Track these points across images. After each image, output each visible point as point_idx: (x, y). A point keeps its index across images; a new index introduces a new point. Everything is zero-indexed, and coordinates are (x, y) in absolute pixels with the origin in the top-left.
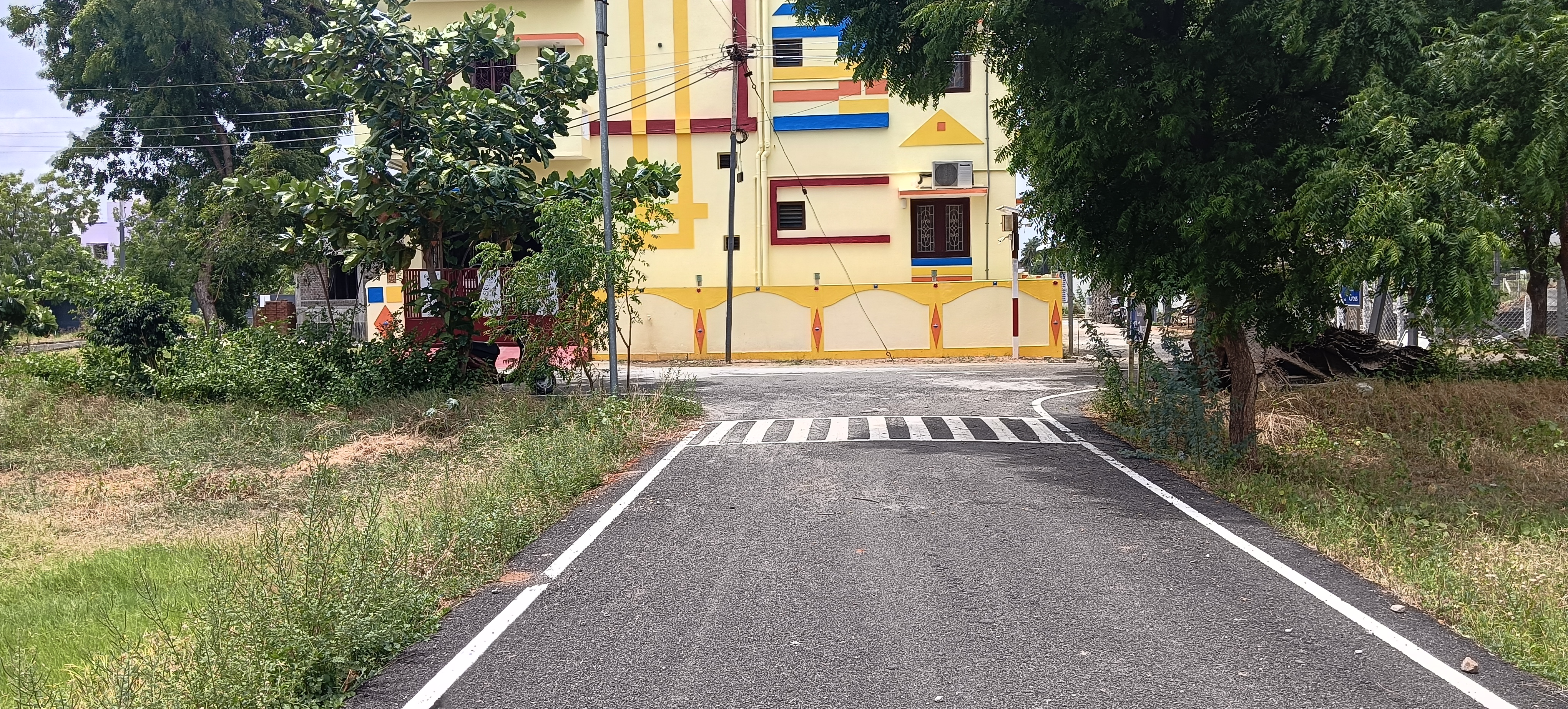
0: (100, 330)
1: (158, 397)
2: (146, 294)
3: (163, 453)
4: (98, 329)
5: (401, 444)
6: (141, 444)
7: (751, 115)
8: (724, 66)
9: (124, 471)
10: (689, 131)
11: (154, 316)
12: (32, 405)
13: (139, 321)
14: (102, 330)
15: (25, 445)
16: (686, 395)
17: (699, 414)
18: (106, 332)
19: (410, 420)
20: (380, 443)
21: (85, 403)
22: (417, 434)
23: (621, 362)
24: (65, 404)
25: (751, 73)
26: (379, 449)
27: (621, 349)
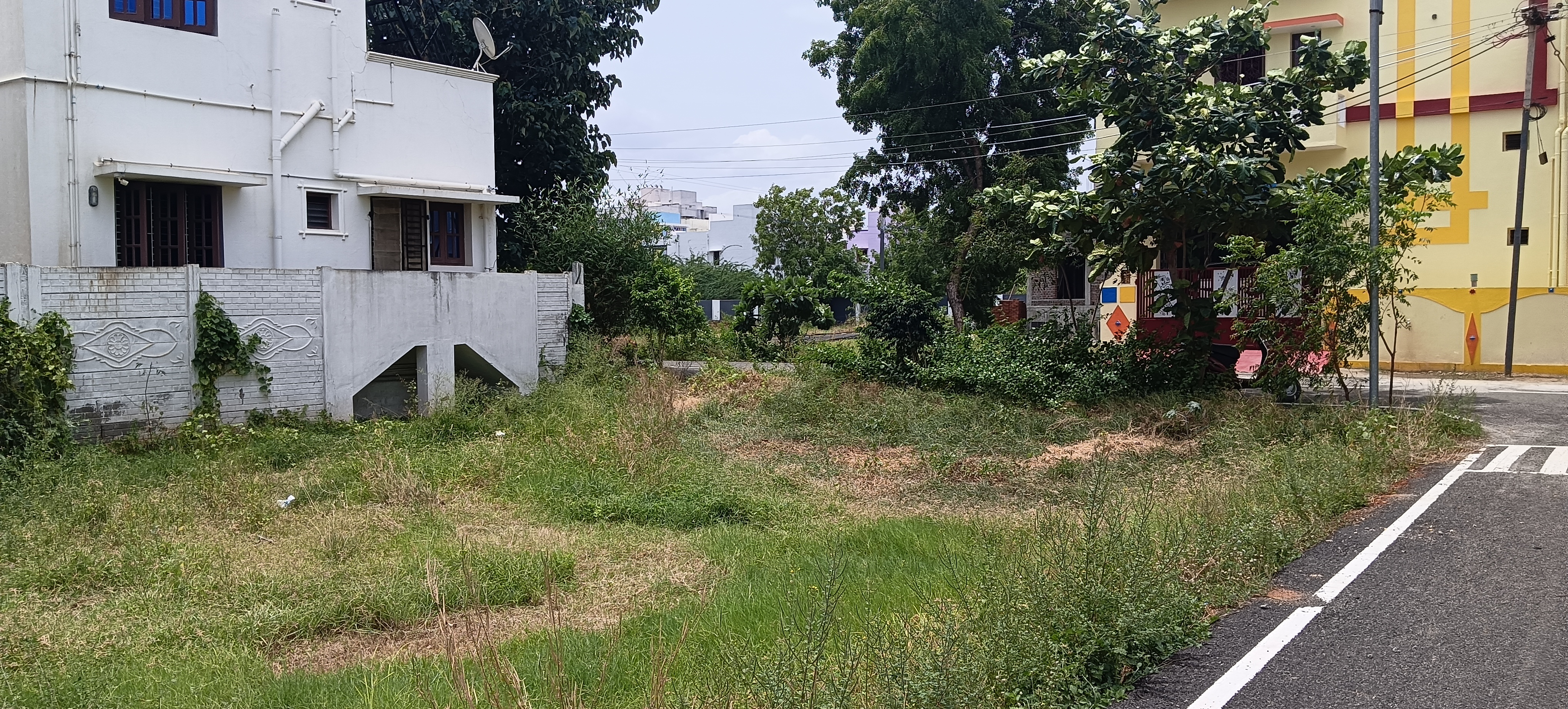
0: (875, 325)
1: (918, 386)
2: (912, 294)
3: (924, 436)
4: (873, 325)
5: (1139, 444)
6: (905, 426)
7: (1550, 86)
8: (1515, 33)
9: (892, 450)
10: (1467, 110)
11: (917, 314)
12: (820, 388)
13: (905, 317)
14: (876, 325)
15: (815, 421)
16: (1461, 413)
17: (1479, 435)
18: (879, 328)
19: (1147, 420)
20: (1118, 441)
21: (861, 388)
22: (1153, 435)
23: (1384, 371)
24: (845, 388)
25: (1553, 38)
26: (1118, 448)
27: (1384, 357)
